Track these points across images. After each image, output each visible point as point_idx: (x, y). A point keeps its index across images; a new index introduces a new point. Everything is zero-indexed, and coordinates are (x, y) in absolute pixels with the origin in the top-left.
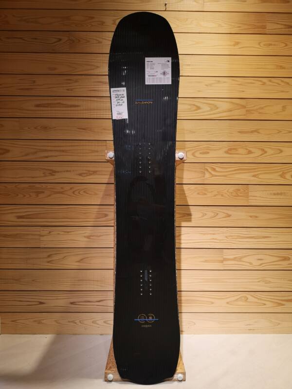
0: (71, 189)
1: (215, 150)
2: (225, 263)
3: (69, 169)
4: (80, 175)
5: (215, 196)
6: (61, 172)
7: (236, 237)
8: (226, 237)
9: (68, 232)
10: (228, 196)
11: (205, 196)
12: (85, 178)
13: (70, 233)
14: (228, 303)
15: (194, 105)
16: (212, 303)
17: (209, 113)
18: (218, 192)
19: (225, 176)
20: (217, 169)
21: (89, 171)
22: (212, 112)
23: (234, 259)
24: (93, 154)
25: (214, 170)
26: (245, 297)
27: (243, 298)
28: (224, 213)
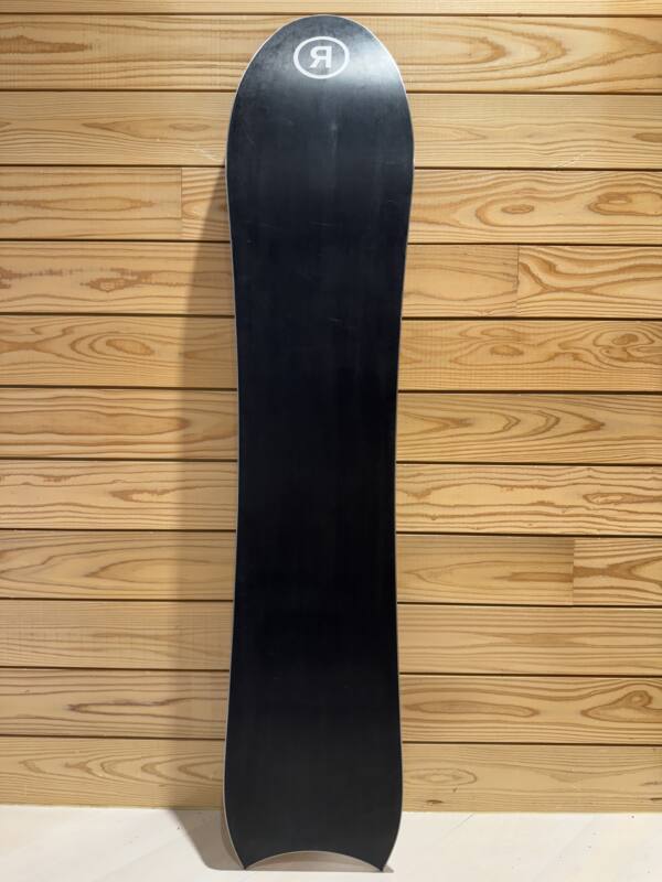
0: (65, 332)
1: (554, 200)
2: (578, 582)
3: (57, 265)
4: (95, 285)
5: (551, 358)
6: (31, 275)
7: (619, 498)
8: (585, 497)
9: (58, 479)
10: (597, 358)
11: (520, 359)
12: (111, 295)
13: (63, 482)
14: (584, 713)
15: (483, 41)
16: (535, 712)
17: (535, 68)
18: (560, 345)
19: (587, 290)
20: (562, 266)
21: (123, 271)
22: (546, 67)
23: (610, 571)
24: (137, 214)
25: (551, 268)
26: (644, 694)
27: (637, 699)
28: (581, 416)
